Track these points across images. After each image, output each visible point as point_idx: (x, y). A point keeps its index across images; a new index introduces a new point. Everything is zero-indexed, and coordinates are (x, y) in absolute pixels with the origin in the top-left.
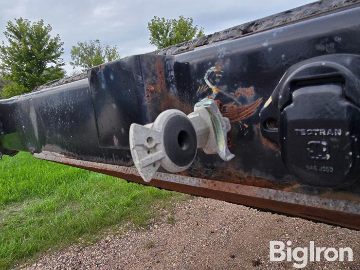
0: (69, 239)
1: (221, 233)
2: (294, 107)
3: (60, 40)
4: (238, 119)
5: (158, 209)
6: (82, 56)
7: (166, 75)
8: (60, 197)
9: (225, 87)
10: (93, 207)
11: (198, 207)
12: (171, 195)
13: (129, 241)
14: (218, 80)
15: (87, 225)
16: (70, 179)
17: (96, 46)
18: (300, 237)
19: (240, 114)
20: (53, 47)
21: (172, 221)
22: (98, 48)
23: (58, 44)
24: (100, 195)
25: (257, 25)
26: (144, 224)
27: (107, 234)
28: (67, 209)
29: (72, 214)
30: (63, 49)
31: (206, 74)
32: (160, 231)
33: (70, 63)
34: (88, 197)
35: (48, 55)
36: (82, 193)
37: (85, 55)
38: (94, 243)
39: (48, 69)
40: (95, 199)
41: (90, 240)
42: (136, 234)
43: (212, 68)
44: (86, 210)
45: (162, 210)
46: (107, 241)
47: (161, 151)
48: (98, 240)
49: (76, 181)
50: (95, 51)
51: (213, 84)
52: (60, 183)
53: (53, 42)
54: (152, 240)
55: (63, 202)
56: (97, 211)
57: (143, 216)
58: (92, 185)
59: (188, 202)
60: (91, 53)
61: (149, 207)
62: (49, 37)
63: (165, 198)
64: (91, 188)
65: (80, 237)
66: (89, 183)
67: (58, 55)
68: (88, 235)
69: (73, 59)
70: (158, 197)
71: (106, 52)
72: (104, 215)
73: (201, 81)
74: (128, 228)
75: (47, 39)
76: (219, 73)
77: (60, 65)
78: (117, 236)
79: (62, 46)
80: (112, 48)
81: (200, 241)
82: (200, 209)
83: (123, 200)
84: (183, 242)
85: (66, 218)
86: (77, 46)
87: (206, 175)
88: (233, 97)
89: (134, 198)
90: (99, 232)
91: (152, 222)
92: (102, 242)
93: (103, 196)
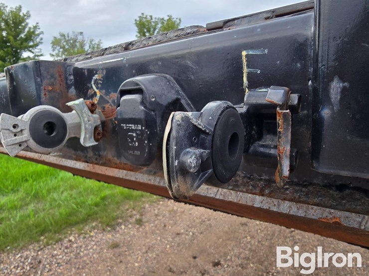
0: (31, 238)
1: (187, 235)
2: (120, 109)
3: (39, 29)
4: (112, 117)
5: (127, 210)
6: (63, 47)
7: (66, 79)
8: (24, 195)
9: (104, 91)
10: (59, 206)
11: (168, 209)
12: (142, 196)
13: (94, 241)
14: (100, 86)
15: (51, 224)
16: (38, 176)
17: (80, 38)
18: (260, 240)
19: (113, 113)
20: (31, 36)
21: (139, 222)
22: (81, 41)
23: (37, 33)
24: (68, 194)
25: (133, 45)
26: (111, 224)
27: (71, 234)
28: (31, 207)
29: (36, 212)
30: (42, 39)
31: (93, 80)
32: (126, 232)
33: (50, 54)
34: (55, 195)
35: (25, 44)
36: (49, 191)
37: (67, 47)
38: (57, 242)
39: (24, 60)
40: (63, 198)
41: (51, 239)
42: (102, 235)
43: (96, 76)
44: (51, 209)
45: (131, 211)
46: (70, 241)
47: (26, 135)
48: (60, 240)
49: (44, 179)
50: (78, 44)
51: (97, 88)
52: (27, 180)
53: (32, 30)
54: (117, 240)
55: (28, 200)
56: (62, 210)
57: (111, 216)
58: (61, 183)
59: (158, 204)
60: (73, 46)
61: (118, 208)
62: (27, 24)
63: (135, 199)
64: (59, 186)
65: (42, 235)
66: (58, 181)
67: (37, 45)
68: (51, 234)
69: (54, 50)
70: (127, 198)
71: (90, 46)
72: (70, 215)
73: (90, 86)
74: (94, 228)
75: (25, 27)
76: (100, 80)
77: (38, 56)
78: (82, 236)
79: (41, 36)
80: (97, 42)
81: (164, 242)
82: (170, 211)
83: (91, 200)
84: (148, 243)
85: (29, 216)
86: (58, 37)
87: (96, 162)
88: (108, 99)
89: (104, 199)
90: (63, 231)
91: (119, 222)
92: (65, 242)
93: (71, 196)
